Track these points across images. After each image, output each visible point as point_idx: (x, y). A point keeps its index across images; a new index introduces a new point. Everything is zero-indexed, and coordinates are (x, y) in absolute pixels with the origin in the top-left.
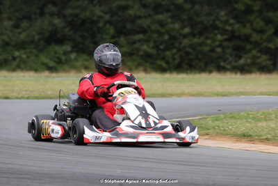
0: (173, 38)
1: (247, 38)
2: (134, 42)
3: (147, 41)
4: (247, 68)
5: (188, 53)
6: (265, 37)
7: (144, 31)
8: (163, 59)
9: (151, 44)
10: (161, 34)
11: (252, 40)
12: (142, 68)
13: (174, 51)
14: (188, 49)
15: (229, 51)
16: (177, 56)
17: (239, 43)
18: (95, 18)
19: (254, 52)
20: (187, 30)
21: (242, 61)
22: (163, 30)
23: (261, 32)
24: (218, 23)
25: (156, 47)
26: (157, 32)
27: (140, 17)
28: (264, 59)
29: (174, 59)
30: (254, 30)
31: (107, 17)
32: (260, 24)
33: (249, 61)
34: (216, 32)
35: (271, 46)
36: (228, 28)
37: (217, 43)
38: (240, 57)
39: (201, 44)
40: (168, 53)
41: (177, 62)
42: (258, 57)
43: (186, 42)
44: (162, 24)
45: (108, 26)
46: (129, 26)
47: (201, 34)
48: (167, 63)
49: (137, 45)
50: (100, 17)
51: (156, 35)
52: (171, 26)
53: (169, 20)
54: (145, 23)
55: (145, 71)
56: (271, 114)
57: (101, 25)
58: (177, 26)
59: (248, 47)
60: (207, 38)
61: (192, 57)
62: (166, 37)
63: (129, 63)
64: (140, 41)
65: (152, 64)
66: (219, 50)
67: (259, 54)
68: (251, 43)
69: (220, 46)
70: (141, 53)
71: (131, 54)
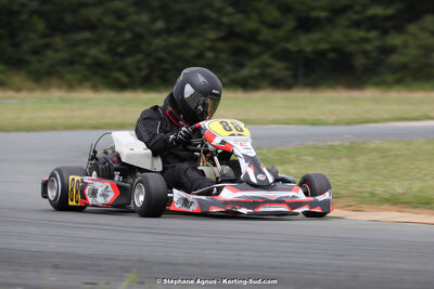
0: (138, 37)
1: (252, 37)
2: (76, 44)
3: (97, 42)
4: (252, 81)
5: (160, 60)
6: (280, 33)
7: (91, 27)
8: (122, 69)
9: (104, 47)
10: (119, 31)
11: (261, 38)
12: (88, 84)
13: (139, 57)
14: (162, 54)
15: (224, 56)
16: (143, 65)
17: (239, 43)
18: (15, 7)
19: (266, 58)
20: (160, 25)
21: (245, 72)
22: (122, 24)
23: (275, 26)
24: (208, 12)
25: (112, 51)
26: (113, 27)
27: (85, 5)
28: (278, 68)
29: (139, 69)
30: (263, 23)
31: (34, 5)
32: (273, 14)
33: (256, 71)
34: (205, 26)
35: (291, 46)
36: (225, 20)
37: (208, 44)
38: (242, 66)
39: (181, 46)
40: (129, 60)
41: (144, 73)
42: (269, 66)
43: (158, 42)
44: (120, 15)
45: (35, 19)
46: (69, 18)
47: (181, 30)
48: (129, 75)
49: (80, 49)
50: (23, 5)
51: (112, 33)
52: (135, 18)
53: (132, 9)
54: (93, 13)
55: (95, 88)
56: (289, 154)
57: (24, 17)
58: (145, 18)
59: (255, 49)
60: (191, 36)
61: (166, 66)
62: (128, 35)
63: (68, 76)
64: (86, 41)
65: (106, 77)
66: (210, 55)
67: (271, 61)
68: (259, 43)
69: (211, 49)
70: (87, 60)
71: (71, 63)
